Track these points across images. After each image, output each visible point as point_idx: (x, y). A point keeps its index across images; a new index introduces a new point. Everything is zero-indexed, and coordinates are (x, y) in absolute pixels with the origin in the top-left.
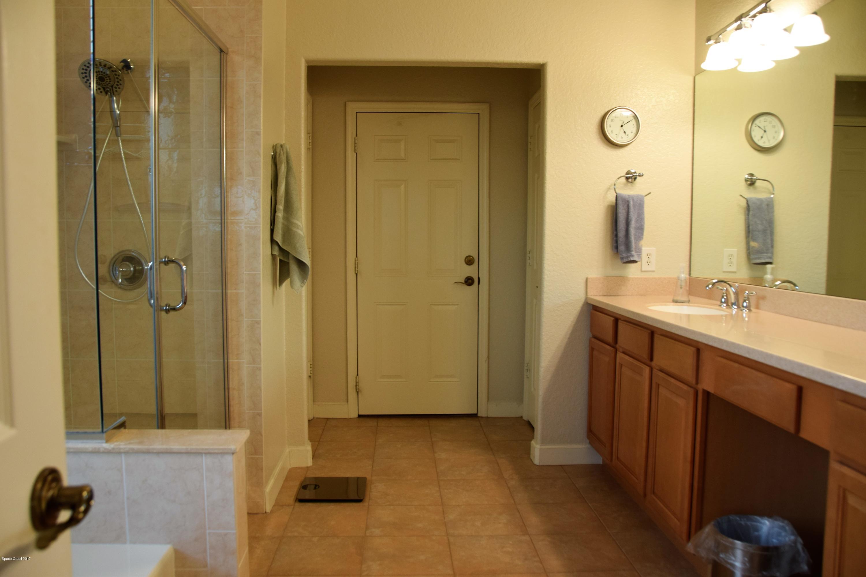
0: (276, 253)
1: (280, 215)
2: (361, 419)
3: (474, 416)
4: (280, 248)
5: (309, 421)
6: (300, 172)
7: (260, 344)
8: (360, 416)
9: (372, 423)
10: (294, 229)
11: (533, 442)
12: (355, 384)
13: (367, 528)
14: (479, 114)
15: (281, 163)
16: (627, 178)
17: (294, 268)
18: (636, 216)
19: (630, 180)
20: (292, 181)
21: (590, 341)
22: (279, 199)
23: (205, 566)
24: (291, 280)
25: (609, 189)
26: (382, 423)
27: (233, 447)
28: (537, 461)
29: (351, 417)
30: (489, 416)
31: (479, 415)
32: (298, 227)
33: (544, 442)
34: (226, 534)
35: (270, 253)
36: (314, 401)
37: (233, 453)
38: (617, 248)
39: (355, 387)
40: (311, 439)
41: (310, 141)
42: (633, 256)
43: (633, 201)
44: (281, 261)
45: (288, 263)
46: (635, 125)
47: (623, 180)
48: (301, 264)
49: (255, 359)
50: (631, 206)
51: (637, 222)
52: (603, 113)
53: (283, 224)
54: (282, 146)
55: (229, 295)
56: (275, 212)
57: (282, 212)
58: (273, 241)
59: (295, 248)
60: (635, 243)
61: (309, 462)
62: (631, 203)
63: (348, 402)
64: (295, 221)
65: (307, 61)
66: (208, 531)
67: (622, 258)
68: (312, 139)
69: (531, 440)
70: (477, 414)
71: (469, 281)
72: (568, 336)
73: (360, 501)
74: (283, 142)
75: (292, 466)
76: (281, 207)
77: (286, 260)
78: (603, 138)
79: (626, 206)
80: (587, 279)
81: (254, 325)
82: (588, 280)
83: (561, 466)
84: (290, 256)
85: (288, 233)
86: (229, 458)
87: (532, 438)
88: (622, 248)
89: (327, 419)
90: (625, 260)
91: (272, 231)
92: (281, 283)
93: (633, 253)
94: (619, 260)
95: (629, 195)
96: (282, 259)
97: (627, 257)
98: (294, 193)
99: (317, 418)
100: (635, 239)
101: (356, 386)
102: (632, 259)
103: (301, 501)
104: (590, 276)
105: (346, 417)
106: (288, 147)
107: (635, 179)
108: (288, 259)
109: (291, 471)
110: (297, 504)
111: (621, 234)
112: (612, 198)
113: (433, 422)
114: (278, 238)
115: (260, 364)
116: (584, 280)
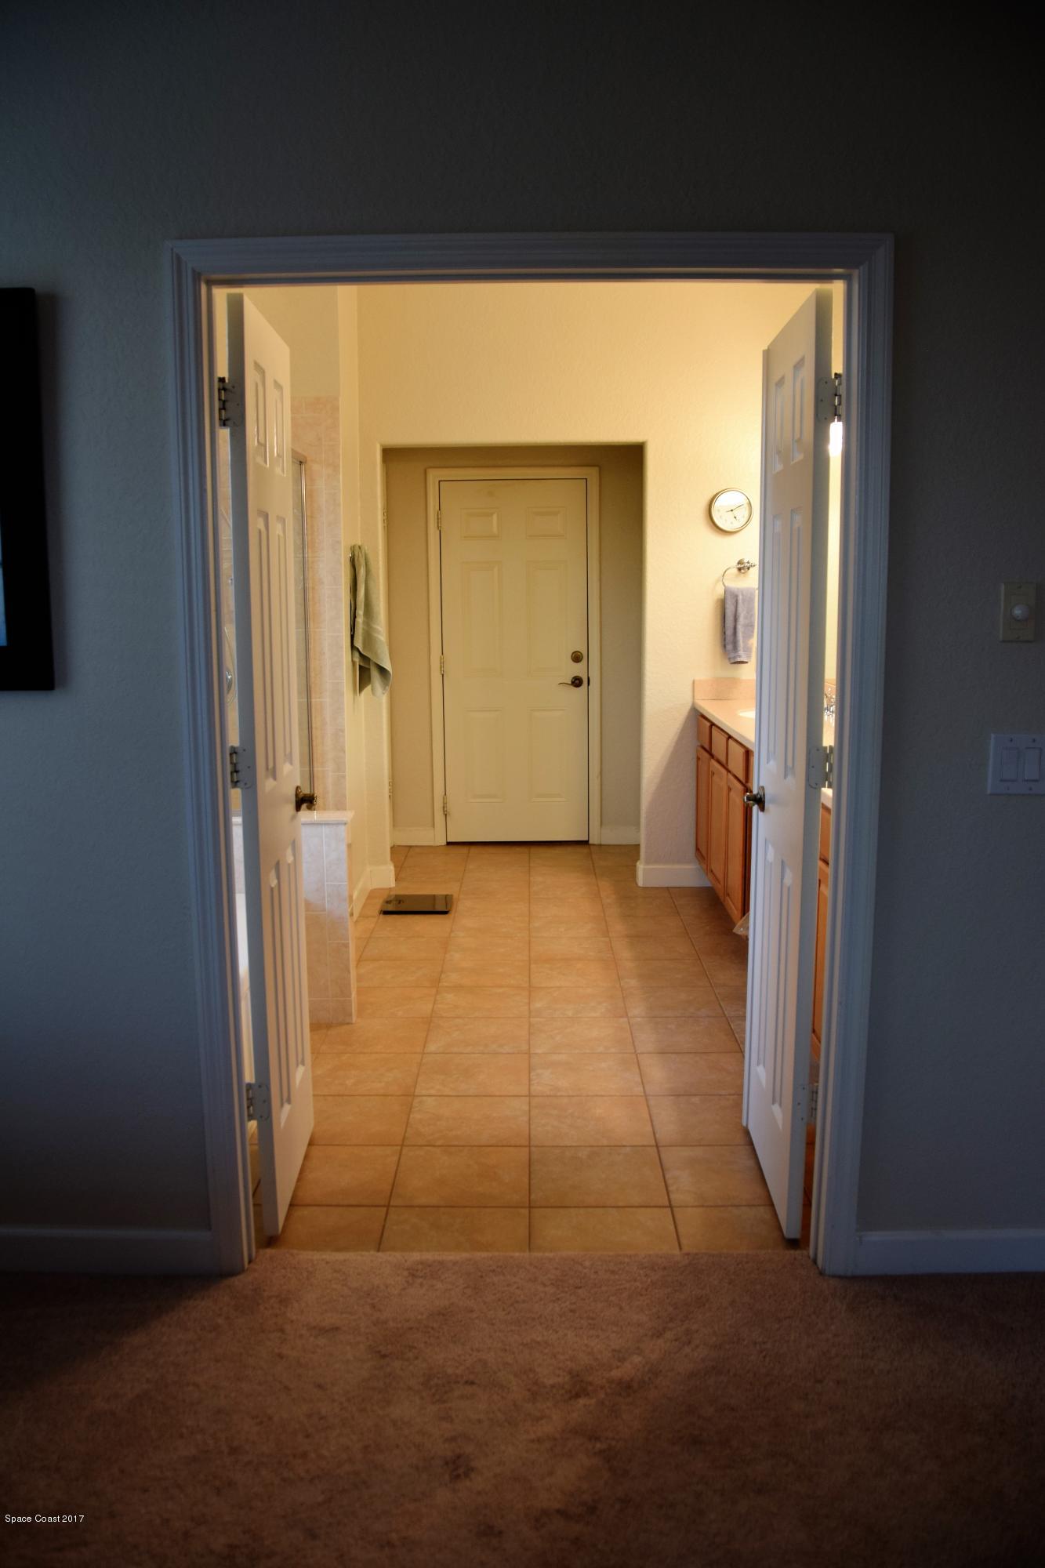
0: (357, 659)
1: (360, 620)
2: (451, 847)
3: (585, 843)
4: (361, 654)
5: (392, 848)
6: (378, 568)
7: (344, 752)
8: (449, 844)
9: (464, 850)
10: (376, 635)
11: (638, 863)
12: (442, 805)
13: (452, 931)
14: (586, 479)
15: (360, 565)
16: (740, 569)
17: (375, 674)
18: (745, 612)
19: (743, 571)
20: (372, 584)
21: (697, 751)
22: (358, 603)
23: (324, 910)
24: (372, 686)
25: (718, 581)
26: (474, 850)
27: (345, 819)
28: (640, 883)
29: (439, 844)
30: (603, 843)
31: (590, 842)
32: (379, 632)
33: (647, 862)
34: (339, 885)
35: (350, 659)
36: (394, 826)
37: (345, 824)
38: (725, 646)
39: (442, 810)
40: (392, 859)
41: (385, 518)
42: (740, 656)
43: (743, 595)
44: (360, 667)
45: (369, 669)
46: (747, 508)
47: (735, 571)
48: (382, 671)
49: (340, 767)
50: (740, 601)
51: (746, 618)
52: (711, 495)
53: (363, 629)
54: (360, 547)
55: (313, 703)
56: (355, 617)
57: (362, 617)
58: (353, 646)
59: (376, 654)
60: (743, 642)
61: (393, 884)
62: (740, 597)
63: (434, 826)
64: (375, 626)
65: (381, 445)
66: (326, 883)
67: (729, 659)
68: (387, 515)
69: (636, 862)
70: (588, 841)
71: (577, 682)
72: (673, 744)
73: (445, 913)
74: (360, 544)
75: (375, 886)
76: (360, 612)
77: (367, 666)
78: (712, 524)
79: (734, 601)
80: (694, 682)
81: (339, 733)
82: (696, 682)
83: (668, 888)
84: (371, 663)
85: (369, 638)
86: (343, 828)
87: (638, 858)
88: (729, 647)
89: (411, 847)
90: (733, 661)
91: (352, 637)
92: (361, 690)
93: (741, 653)
94: (727, 661)
95: (738, 589)
96: (361, 664)
97: (735, 658)
98: (373, 597)
99: (399, 846)
100: (743, 637)
101: (444, 807)
102: (739, 659)
103: (386, 913)
104: (697, 678)
105: (432, 844)
106: (366, 548)
107: (748, 568)
108: (369, 664)
109: (372, 891)
110: (382, 916)
111: (729, 632)
112: (720, 591)
113: (534, 850)
114: (359, 644)
115: (344, 772)
116: (691, 682)
